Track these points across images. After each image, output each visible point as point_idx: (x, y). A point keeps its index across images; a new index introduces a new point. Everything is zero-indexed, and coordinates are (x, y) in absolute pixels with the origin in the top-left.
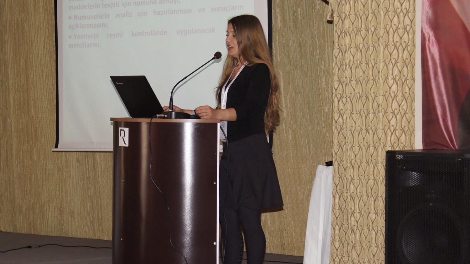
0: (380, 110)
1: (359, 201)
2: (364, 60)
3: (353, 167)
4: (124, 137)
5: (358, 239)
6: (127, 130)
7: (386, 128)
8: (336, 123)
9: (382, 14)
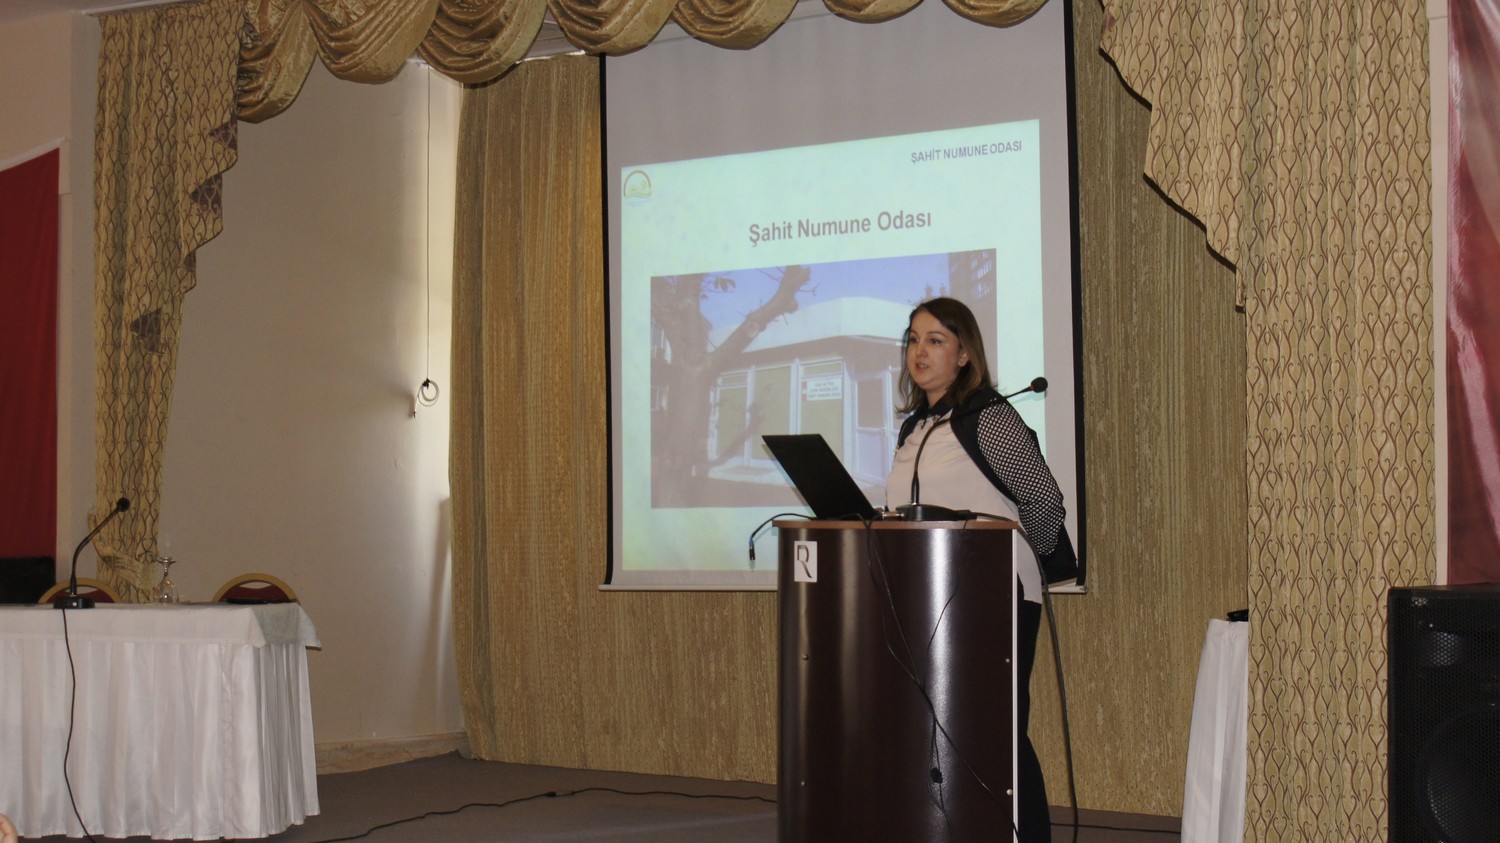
0: (1358, 501)
1: (1316, 697)
2: (1319, 389)
3: (1299, 624)
4: (807, 560)
5: (1314, 780)
6: (813, 546)
7: (1373, 538)
8: (1255, 527)
9: (1358, 292)
